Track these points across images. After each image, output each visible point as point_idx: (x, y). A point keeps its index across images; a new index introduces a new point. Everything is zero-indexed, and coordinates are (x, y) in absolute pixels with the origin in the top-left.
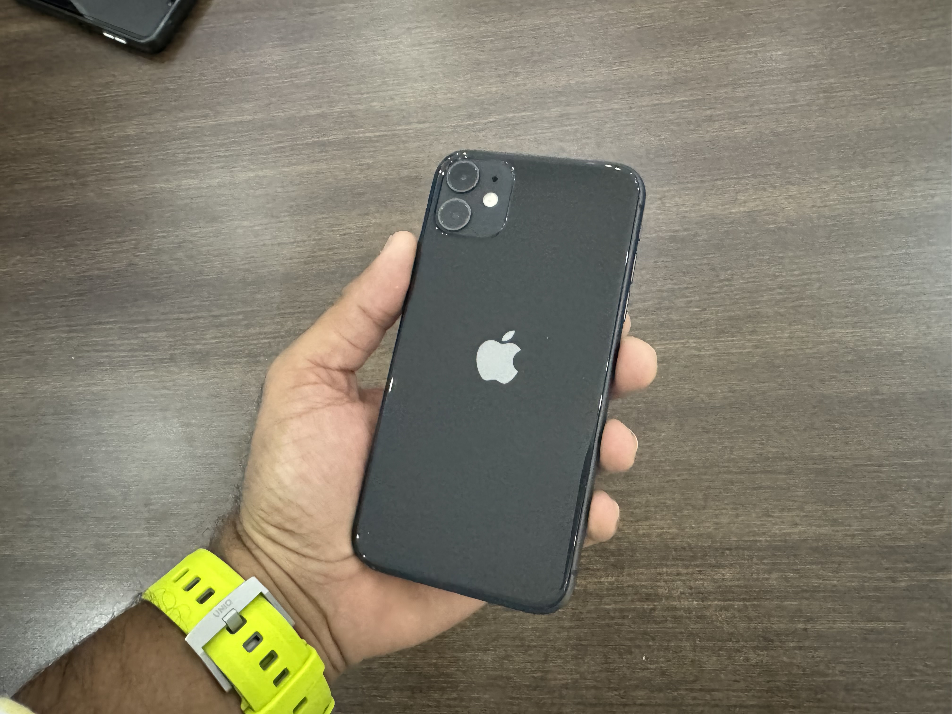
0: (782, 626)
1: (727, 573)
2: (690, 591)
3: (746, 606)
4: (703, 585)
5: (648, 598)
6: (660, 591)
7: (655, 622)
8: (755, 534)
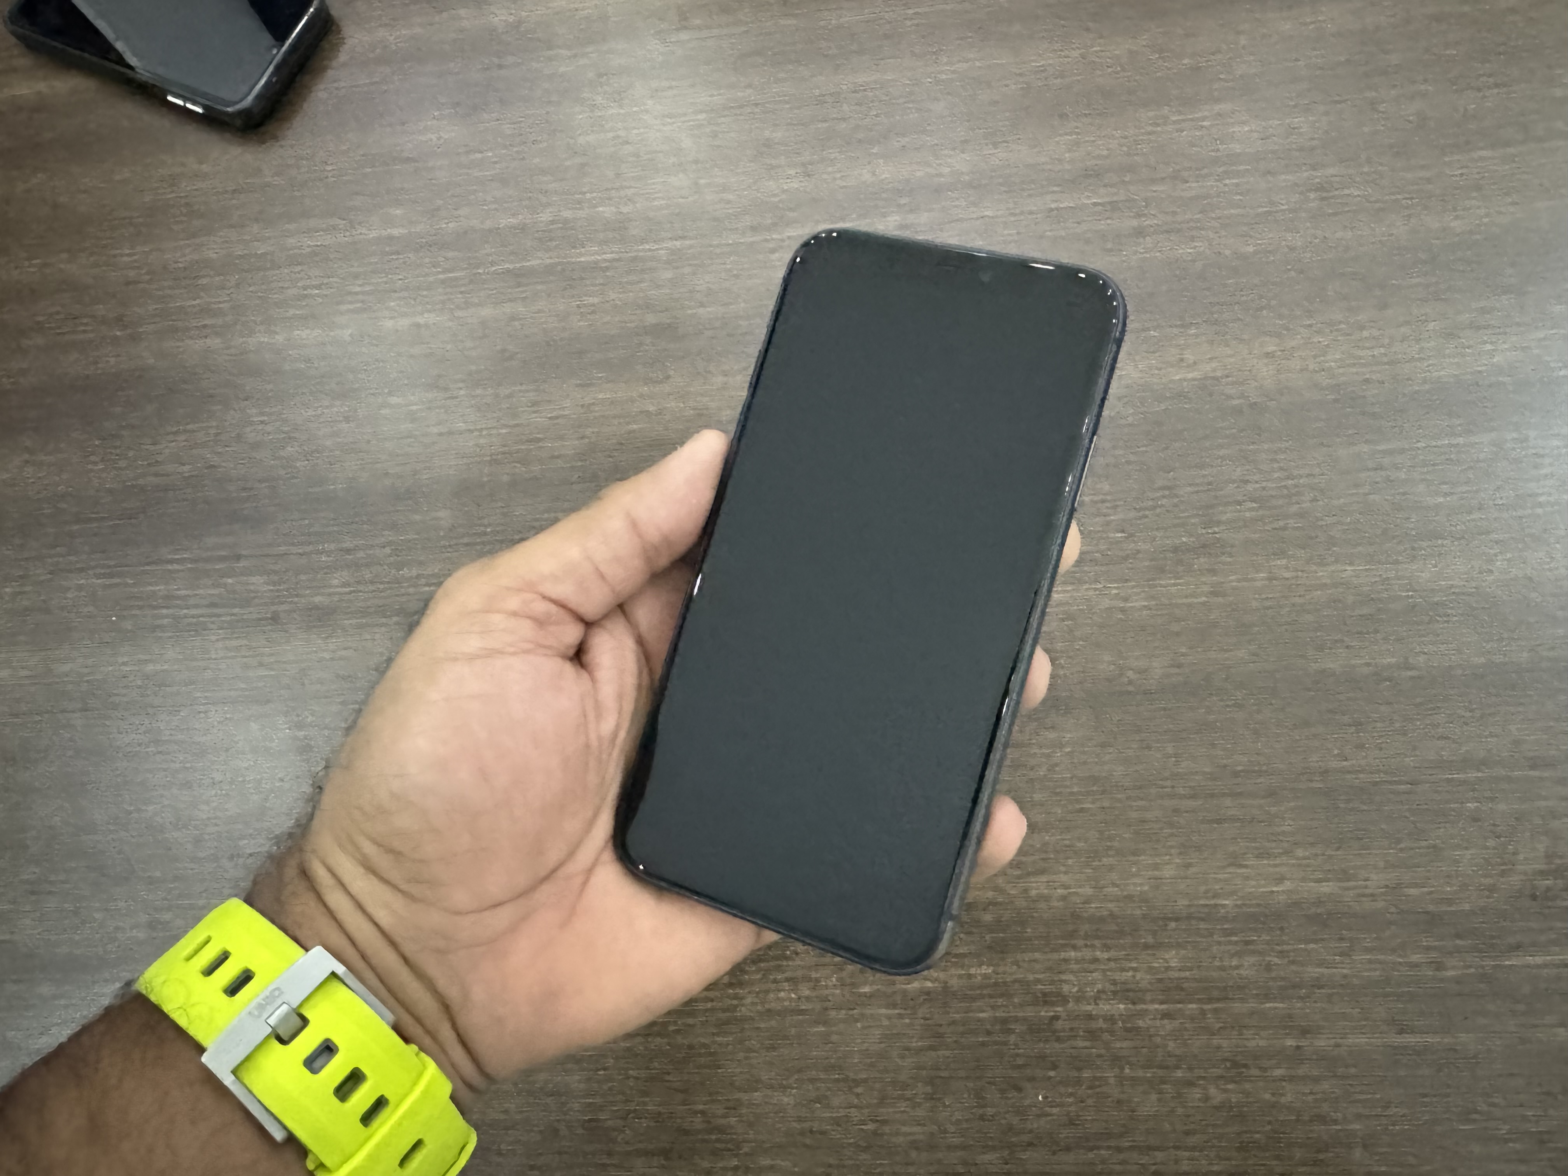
0: (1262, 1043)
1: (1173, 958)
2: (1112, 988)
3: (1203, 1012)
4: (1134, 977)
5: (1046, 999)
6: (1066, 988)
7: (1058, 1040)
8: (1216, 896)
